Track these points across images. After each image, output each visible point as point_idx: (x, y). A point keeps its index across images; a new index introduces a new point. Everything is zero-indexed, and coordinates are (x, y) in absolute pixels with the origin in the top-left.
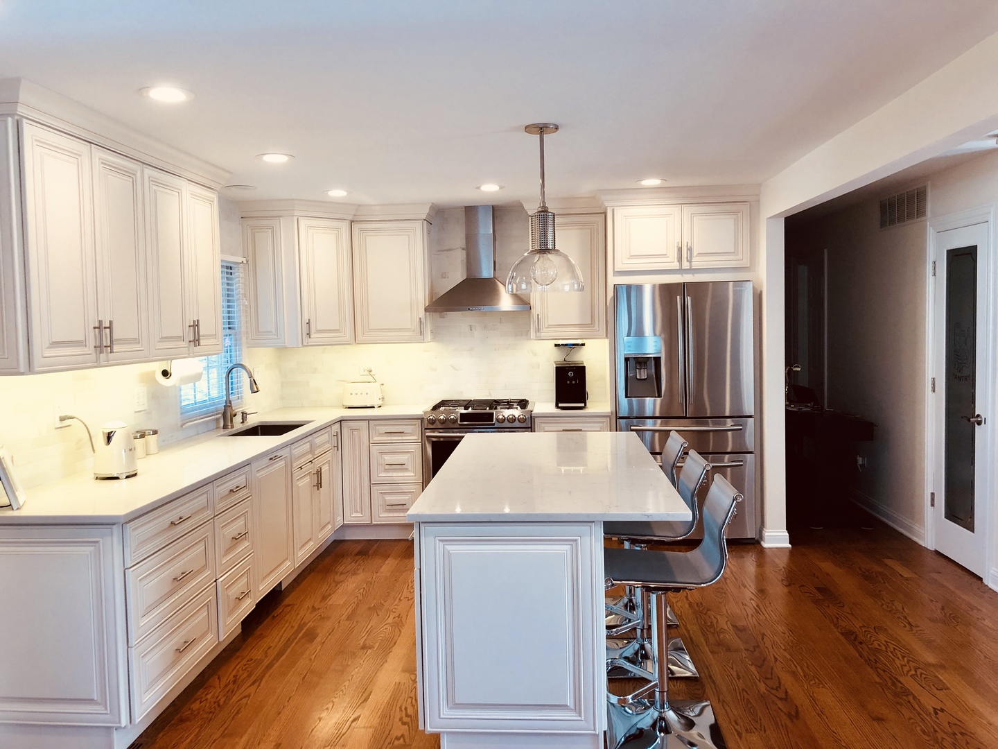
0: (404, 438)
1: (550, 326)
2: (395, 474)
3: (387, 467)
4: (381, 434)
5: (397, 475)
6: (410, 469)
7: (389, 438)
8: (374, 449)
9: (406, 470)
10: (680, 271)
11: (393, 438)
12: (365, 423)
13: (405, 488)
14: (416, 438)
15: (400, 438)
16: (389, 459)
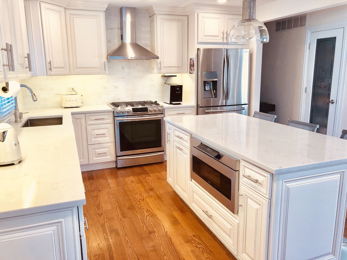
0: (104, 121)
1: (165, 67)
2: (100, 139)
3: (96, 136)
4: (92, 120)
5: (101, 140)
6: (107, 136)
7: (96, 122)
8: (89, 128)
9: (106, 136)
10: (223, 44)
11: (98, 122)
12: (83, 115)
13: (105, 145)
14: (110, 121)
15: (102, 121)
16: (97, 132)
